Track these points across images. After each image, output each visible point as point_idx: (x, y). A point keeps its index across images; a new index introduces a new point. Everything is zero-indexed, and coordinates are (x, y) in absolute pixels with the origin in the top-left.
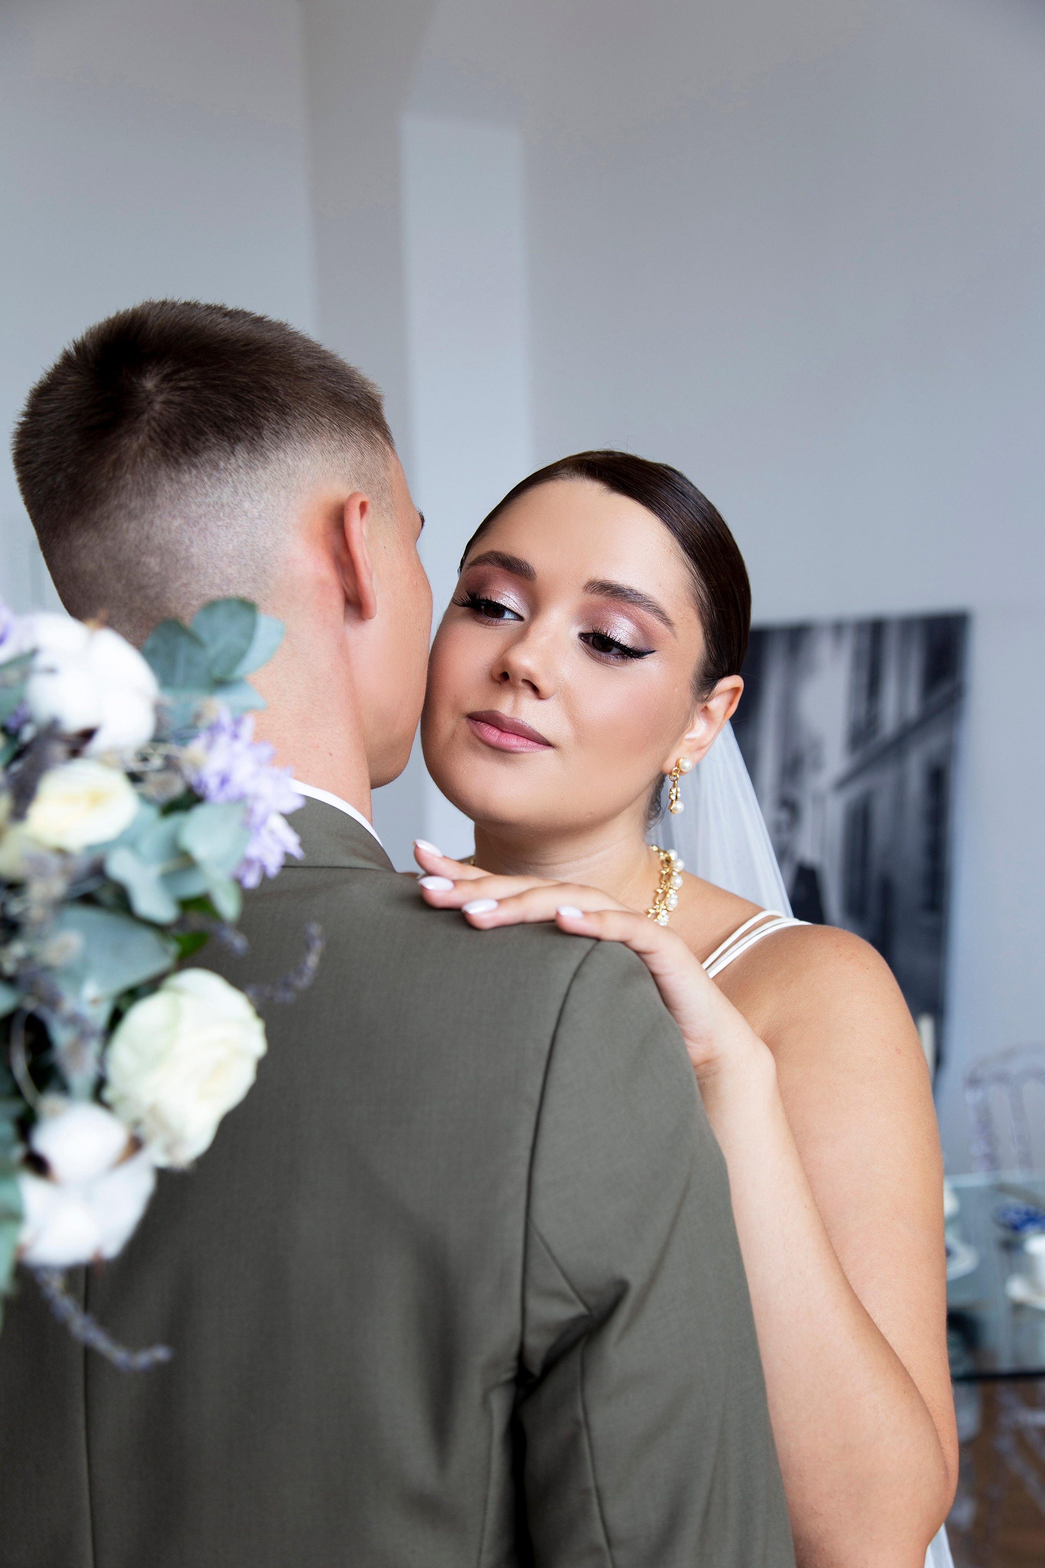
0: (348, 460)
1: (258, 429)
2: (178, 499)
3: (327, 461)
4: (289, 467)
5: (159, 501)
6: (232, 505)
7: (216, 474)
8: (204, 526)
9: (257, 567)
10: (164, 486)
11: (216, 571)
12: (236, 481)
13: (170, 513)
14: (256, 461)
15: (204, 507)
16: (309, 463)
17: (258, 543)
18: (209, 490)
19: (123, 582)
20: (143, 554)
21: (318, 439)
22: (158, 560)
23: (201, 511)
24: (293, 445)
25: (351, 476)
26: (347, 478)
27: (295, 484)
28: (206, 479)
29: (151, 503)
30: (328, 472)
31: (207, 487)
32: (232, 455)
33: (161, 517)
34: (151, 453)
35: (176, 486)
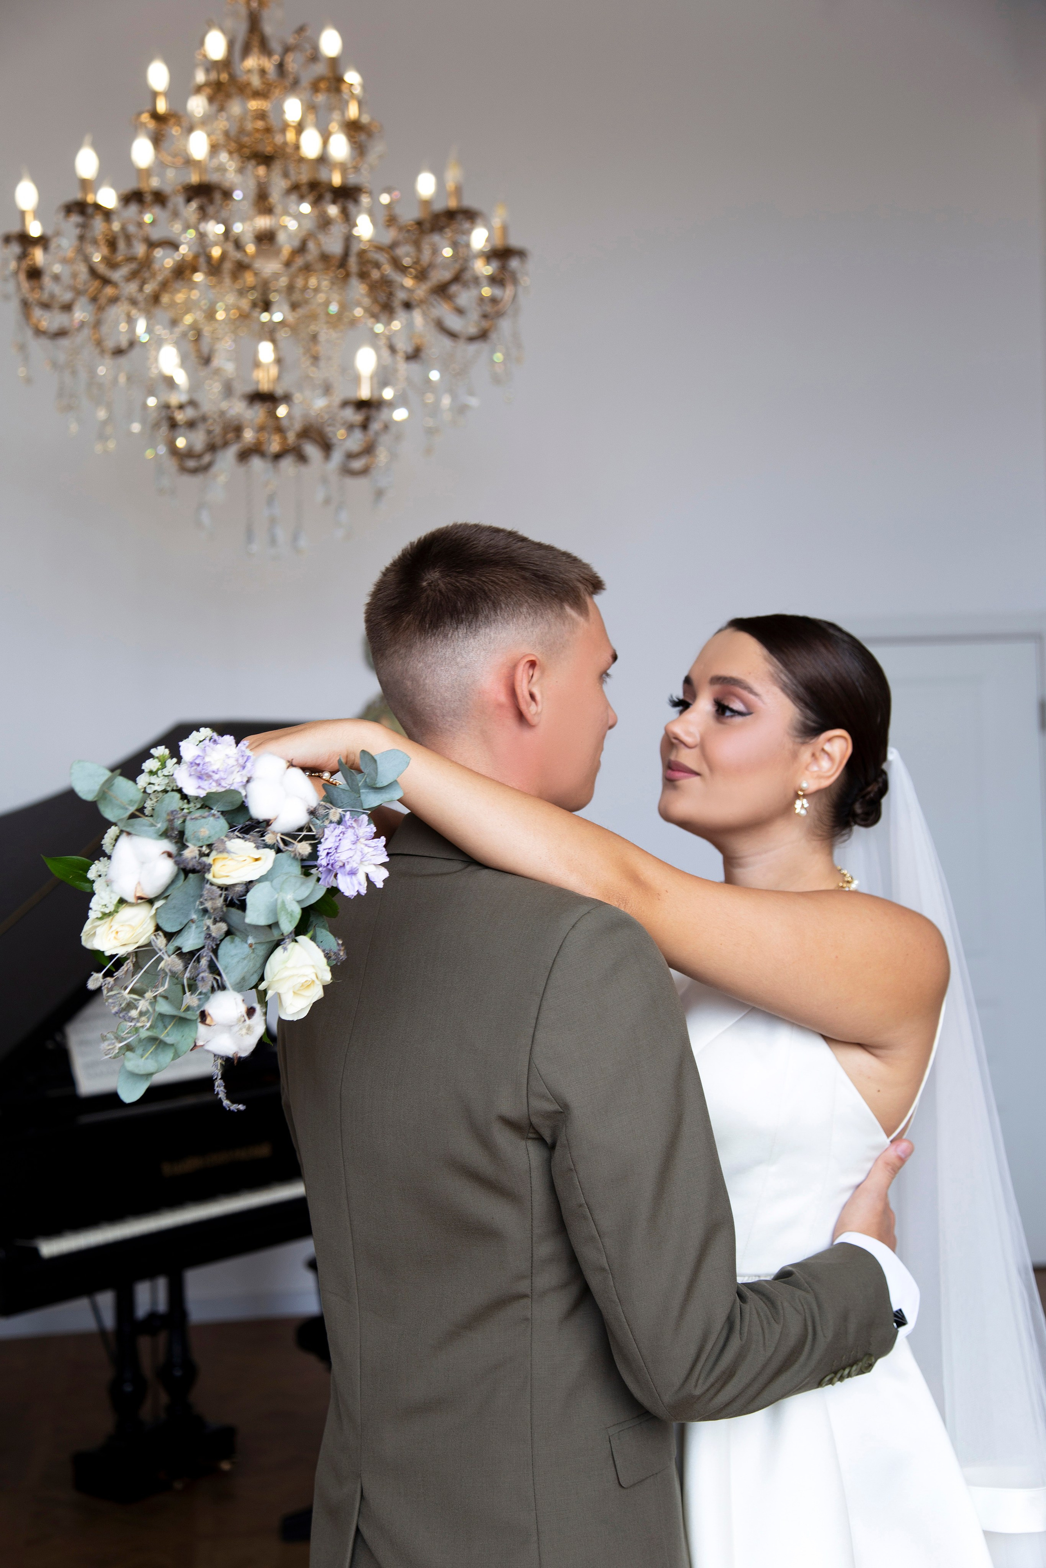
0: (535, 632)
1: (476, 615)
3: (518, 634)
4: (491, 638)
6: (451, 659)
9: (462, 694)
11: (438, 694)
12: (455, 645)
14: (470, 634)
16: (505, 635)
17: (463, 681)
21: (515, 621)
23: (433, 661)
24: (497, 624)
25: (535, 642)
26: (532, 643)
27: (493, 648)
30: (518, 640)
34: (413, 626)
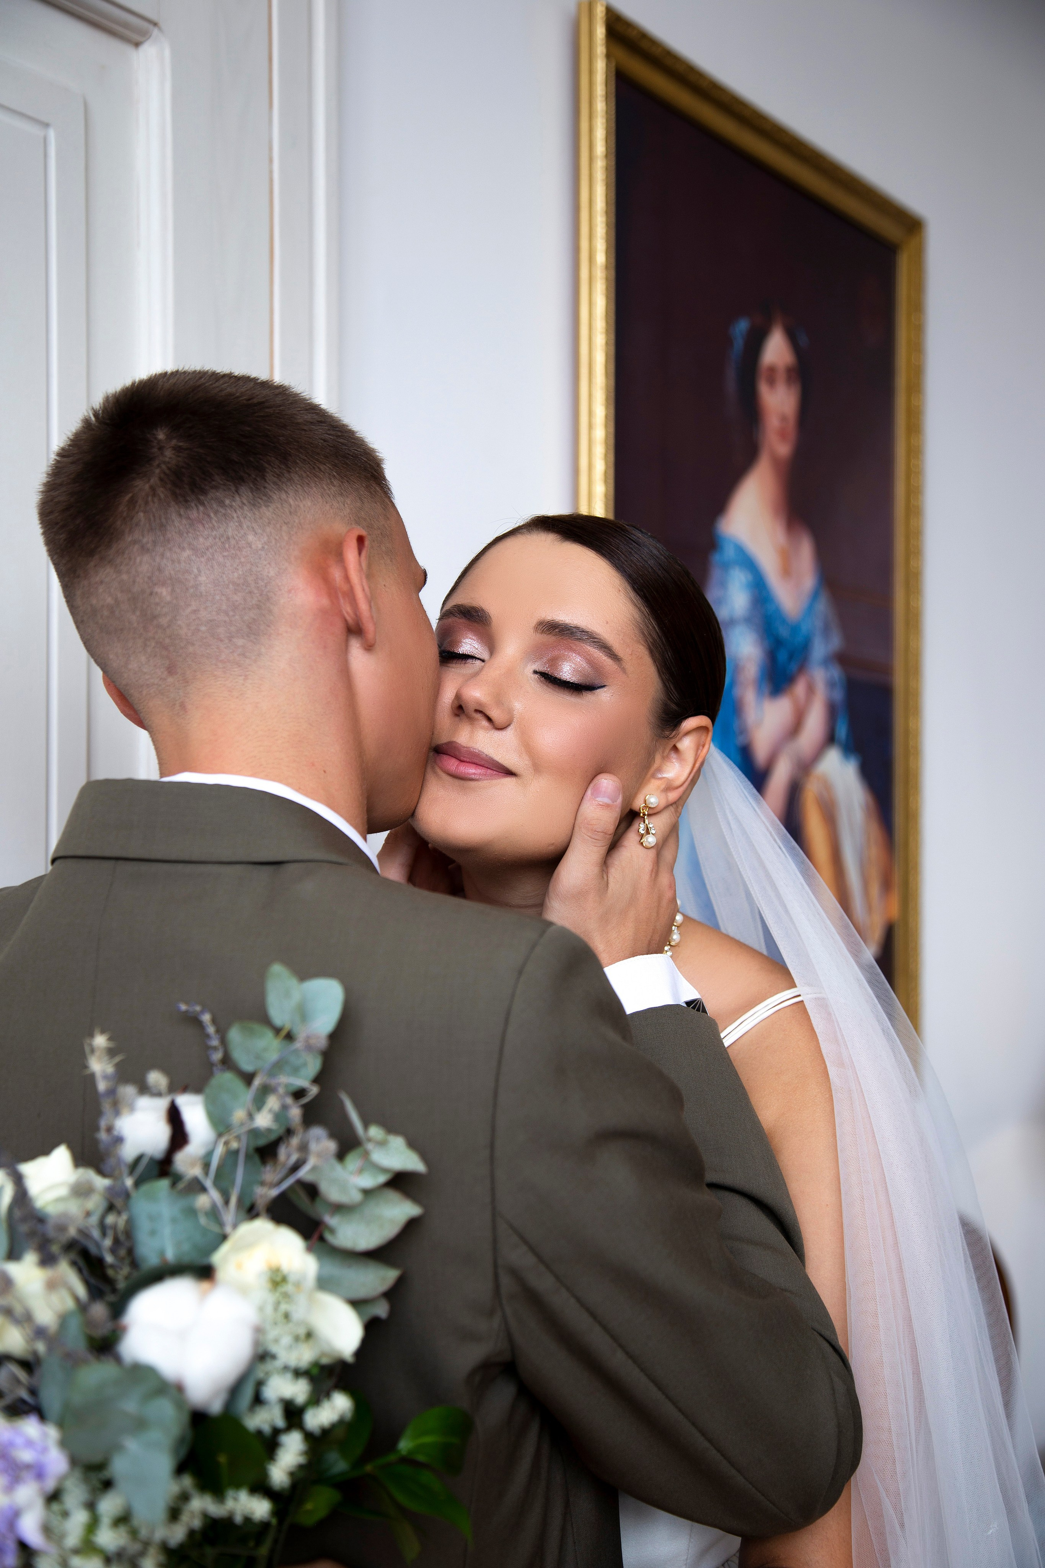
0: (347, 504)
1: (261, 471)
2: (187, 534)
3: (327, 503)
4: (290, 506)
5: (169, 535)
6: (237, 538)
7: (221, 510)
8: (211, 557)
10: (173, 521)
12: (240, 516)
13: (179, 547)
14: (259, 499)
15: (210, 539)
16: (309, 504)
17: (261, 573)
18: (216, 524)
19: (138, 613)
20: (155, 584)
21: (317, 483)
22: (169, 589)
23: (208, 543)
24: (294, 487)
25: (350, 518)
26: (347, 519)
27: (297, 521)
28: (212, 515)
29: (162, 538)
30: (327, 512)
31: (214, 522)
32: (236, 493)
33: (170, 549)
34: (161, 492)
35: (184, 521)
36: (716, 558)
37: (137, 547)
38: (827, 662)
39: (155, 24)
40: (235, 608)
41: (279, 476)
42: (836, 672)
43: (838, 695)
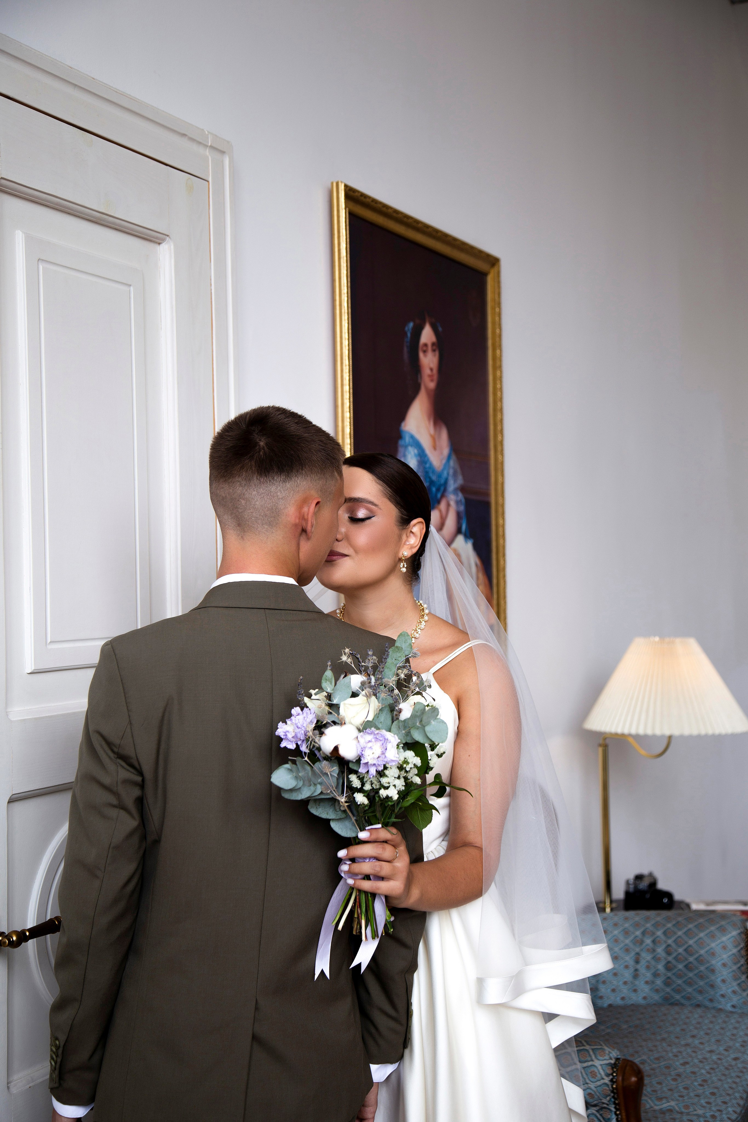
1: (292, 469)
3: (312, 483)
4: (298, 483)
5: (251, 484)
10: (254, 480)
16: (305, 483)
17: (279, 506)
19: (232, 504)
21: (311, 475)
22: (245, 501)
24: (301, 477)
27: (298, 490)
28: (268, 481)
29: (248, 484)
30: (310, 488)
31: (268, 484)
32: (280, 475)
34: (254, 468)
35: (258, 481)
36: (401, 442)
37: (238, 483)
38: (455, 491)
39: (168, 236)
40: (266, 516)
41: (297, 471)
42: (460, 496)
43: (462, 508)
